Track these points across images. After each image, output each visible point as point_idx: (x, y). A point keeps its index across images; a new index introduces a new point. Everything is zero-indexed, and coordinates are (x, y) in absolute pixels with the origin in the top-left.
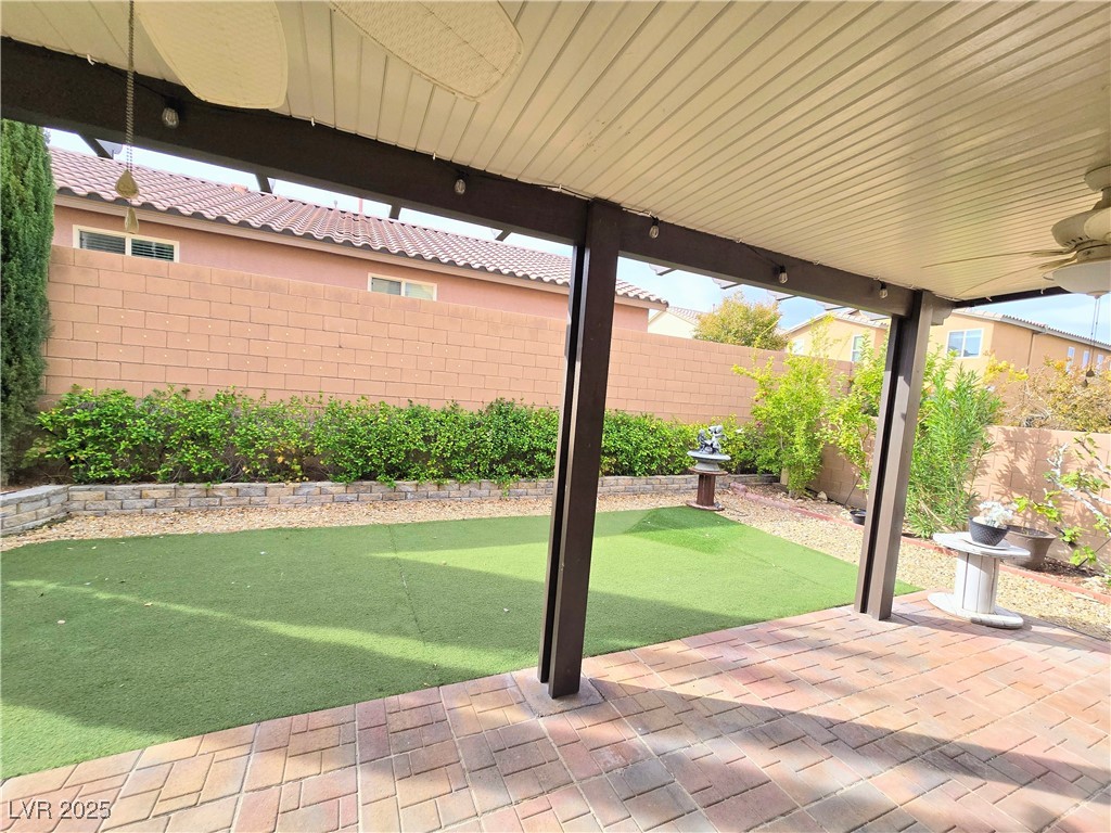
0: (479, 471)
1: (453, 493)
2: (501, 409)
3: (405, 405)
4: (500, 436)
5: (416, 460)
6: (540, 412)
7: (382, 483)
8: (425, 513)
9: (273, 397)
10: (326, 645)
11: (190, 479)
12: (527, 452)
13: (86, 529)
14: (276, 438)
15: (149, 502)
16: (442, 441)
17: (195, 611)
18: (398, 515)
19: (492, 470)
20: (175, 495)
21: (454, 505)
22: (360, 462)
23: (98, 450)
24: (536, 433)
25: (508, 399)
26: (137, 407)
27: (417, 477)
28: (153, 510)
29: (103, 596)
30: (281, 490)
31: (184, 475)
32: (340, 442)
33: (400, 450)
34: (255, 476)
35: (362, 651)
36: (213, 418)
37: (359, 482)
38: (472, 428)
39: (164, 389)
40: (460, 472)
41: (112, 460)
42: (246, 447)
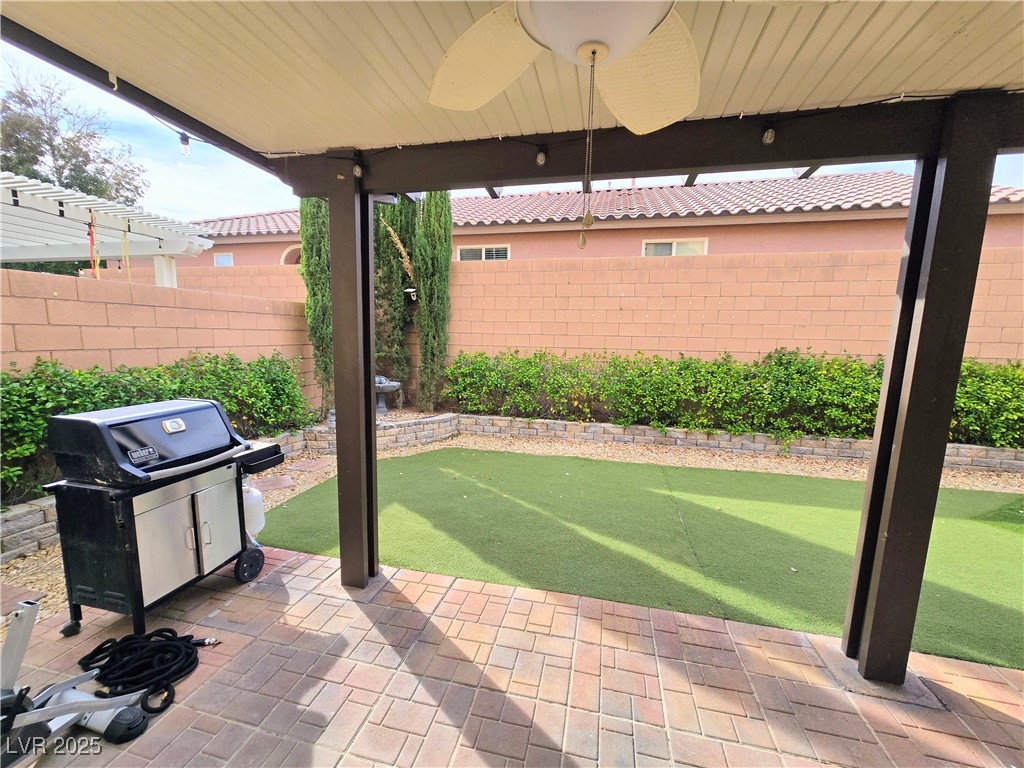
0: (753, 424)
1: (723, 444)
2: (782, 360)
3: (676, 358)
4: (780, 388)
5: (686, 409)
6: (834, 361)
7: (654, 428)
8: (695, 459)
9: (571, 355)
10: (620, 554)
11: (519, 414)
12: (815, 407)
13: (467, 442)
14: (573, 387)
15: (497, 429)
16: (713, 392)
17: (531, 507)
18: (670, 458)
19: (768, 424)
20: (511, 425)
21: (725, 456)
22: (636, 408)
23: (472, 392)
24: (827, 385)
25: (791, 348)
26: (491, 363)
27: (687, 425)
28: (499, 435)
29: (482, 486)
30: (576, 427)
31: (516, 412)
32: (620, 391)
33: (671, 399)
34: (558, 416)
35: (650, 568)
36: (533, 371)
37: (634, 426)
38: (746, 379)
39: (505, 350)
40: (731, 423)
41: (479, 399)
42: (553, 393)
